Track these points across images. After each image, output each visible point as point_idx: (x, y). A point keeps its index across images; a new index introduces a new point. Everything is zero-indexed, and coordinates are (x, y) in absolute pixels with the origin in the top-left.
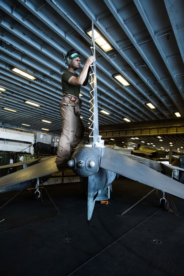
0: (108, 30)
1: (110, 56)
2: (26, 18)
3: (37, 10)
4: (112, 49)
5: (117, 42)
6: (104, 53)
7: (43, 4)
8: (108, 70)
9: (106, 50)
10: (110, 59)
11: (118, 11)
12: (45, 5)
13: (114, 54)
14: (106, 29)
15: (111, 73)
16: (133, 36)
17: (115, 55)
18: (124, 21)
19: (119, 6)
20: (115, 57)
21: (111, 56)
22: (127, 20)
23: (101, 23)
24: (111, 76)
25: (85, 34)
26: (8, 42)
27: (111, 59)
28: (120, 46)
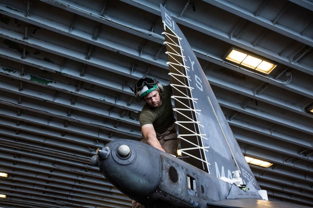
0: (255, 44)
1: (281, 79)
2: (147, 73)
3: (156, 59)
4: (276, 66)
5: (280, 54)
6: (268, 78)
7: (160, 49)
8: (293, 104)
9: (267, 72)
10: (282, 83)
11: (255, 14)
12: (162, 49)
13: (285, 73)
14: (252, 44)
15: (301, 107)
16: (301, 34)
17: (288, 74)
18: (272, 21)
19: (254, 8)
20: (290, 76)
21: (283, 78)
22: (276, 18)
23: (239, 38)
24: (304, 112)
25: (224, 62)
26: (136, 110)
27: (284, 83)
28: (288, 58)
